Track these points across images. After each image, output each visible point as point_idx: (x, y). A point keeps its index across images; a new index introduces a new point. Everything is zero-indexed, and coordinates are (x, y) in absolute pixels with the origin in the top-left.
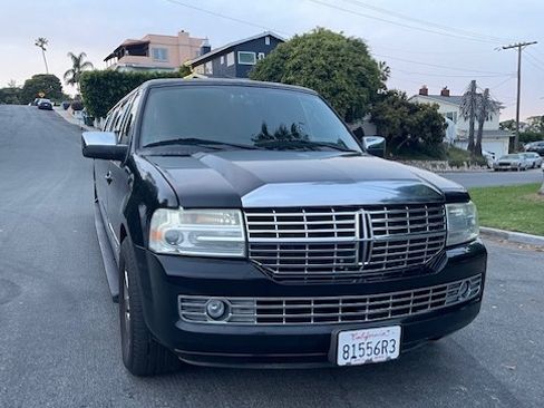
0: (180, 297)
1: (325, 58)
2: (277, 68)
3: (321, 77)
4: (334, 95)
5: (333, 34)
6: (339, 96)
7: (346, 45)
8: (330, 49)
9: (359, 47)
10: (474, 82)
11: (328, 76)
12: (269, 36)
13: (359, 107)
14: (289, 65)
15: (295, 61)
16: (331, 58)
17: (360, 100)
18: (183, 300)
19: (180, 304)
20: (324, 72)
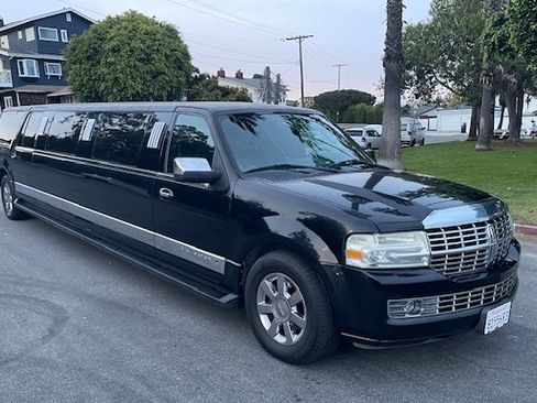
0: (389, 301)
1: (143, 42)
2: (95, 49)
3: (140, 60)
4: (155, 77)
5: (147, 18)
6: (160, 78)
7: (161, 31)
8: (147, 33)
9: (171, 33)
10: (268, 68)
11: (147, 60)
12: (70, 12)
13: (179, 90)
14: (107, 47)
15: (113, 43)
16: (149, 42)
17: (179, 83)
18: (391, 303)
19: (389, 306)
20: (143, 56)
